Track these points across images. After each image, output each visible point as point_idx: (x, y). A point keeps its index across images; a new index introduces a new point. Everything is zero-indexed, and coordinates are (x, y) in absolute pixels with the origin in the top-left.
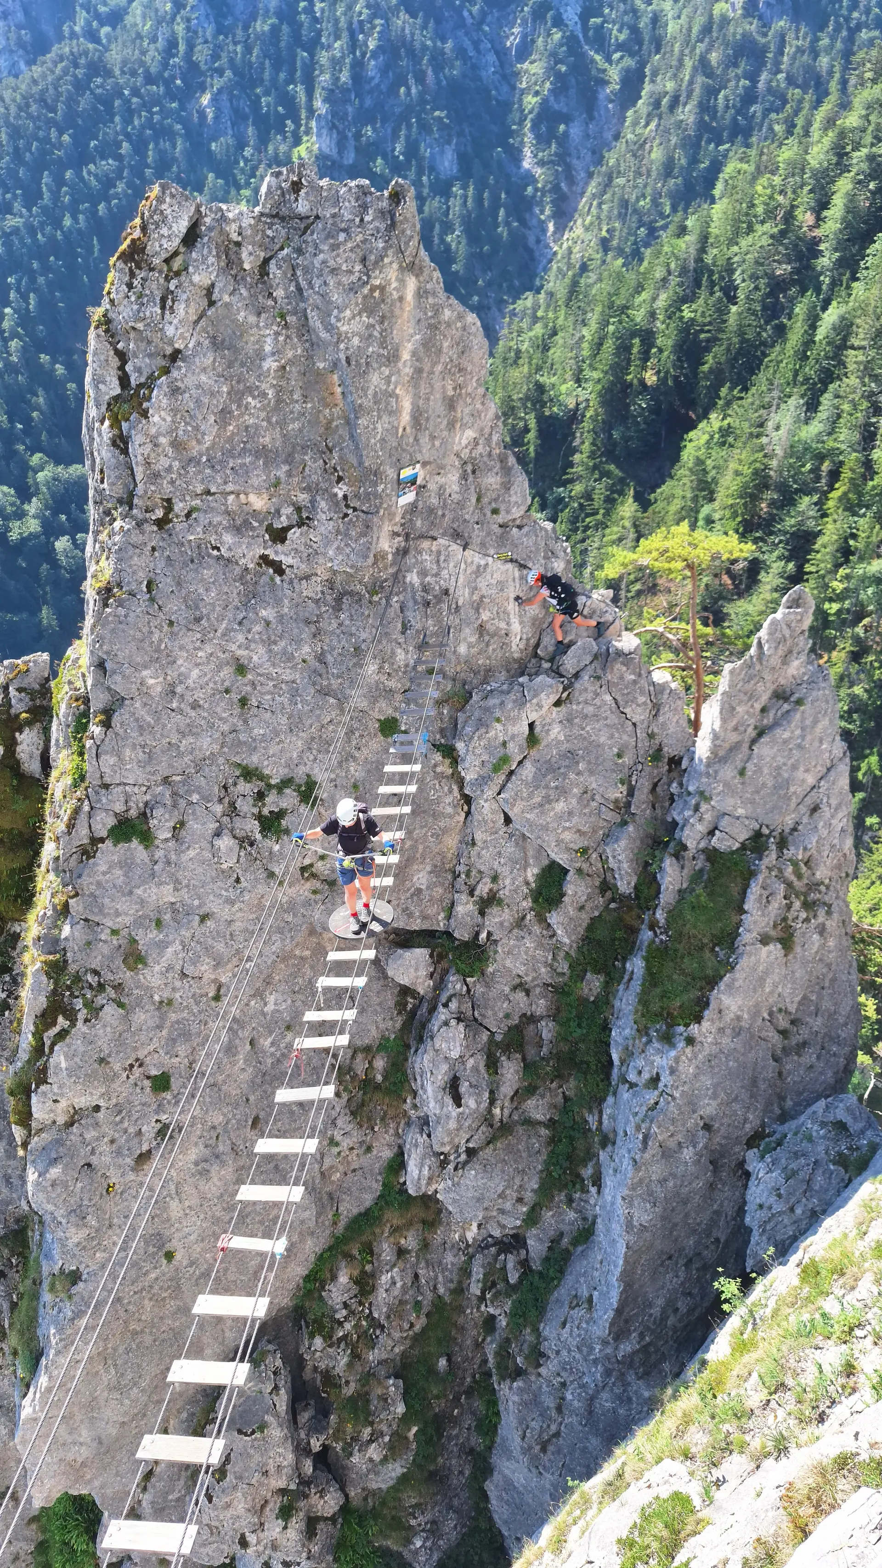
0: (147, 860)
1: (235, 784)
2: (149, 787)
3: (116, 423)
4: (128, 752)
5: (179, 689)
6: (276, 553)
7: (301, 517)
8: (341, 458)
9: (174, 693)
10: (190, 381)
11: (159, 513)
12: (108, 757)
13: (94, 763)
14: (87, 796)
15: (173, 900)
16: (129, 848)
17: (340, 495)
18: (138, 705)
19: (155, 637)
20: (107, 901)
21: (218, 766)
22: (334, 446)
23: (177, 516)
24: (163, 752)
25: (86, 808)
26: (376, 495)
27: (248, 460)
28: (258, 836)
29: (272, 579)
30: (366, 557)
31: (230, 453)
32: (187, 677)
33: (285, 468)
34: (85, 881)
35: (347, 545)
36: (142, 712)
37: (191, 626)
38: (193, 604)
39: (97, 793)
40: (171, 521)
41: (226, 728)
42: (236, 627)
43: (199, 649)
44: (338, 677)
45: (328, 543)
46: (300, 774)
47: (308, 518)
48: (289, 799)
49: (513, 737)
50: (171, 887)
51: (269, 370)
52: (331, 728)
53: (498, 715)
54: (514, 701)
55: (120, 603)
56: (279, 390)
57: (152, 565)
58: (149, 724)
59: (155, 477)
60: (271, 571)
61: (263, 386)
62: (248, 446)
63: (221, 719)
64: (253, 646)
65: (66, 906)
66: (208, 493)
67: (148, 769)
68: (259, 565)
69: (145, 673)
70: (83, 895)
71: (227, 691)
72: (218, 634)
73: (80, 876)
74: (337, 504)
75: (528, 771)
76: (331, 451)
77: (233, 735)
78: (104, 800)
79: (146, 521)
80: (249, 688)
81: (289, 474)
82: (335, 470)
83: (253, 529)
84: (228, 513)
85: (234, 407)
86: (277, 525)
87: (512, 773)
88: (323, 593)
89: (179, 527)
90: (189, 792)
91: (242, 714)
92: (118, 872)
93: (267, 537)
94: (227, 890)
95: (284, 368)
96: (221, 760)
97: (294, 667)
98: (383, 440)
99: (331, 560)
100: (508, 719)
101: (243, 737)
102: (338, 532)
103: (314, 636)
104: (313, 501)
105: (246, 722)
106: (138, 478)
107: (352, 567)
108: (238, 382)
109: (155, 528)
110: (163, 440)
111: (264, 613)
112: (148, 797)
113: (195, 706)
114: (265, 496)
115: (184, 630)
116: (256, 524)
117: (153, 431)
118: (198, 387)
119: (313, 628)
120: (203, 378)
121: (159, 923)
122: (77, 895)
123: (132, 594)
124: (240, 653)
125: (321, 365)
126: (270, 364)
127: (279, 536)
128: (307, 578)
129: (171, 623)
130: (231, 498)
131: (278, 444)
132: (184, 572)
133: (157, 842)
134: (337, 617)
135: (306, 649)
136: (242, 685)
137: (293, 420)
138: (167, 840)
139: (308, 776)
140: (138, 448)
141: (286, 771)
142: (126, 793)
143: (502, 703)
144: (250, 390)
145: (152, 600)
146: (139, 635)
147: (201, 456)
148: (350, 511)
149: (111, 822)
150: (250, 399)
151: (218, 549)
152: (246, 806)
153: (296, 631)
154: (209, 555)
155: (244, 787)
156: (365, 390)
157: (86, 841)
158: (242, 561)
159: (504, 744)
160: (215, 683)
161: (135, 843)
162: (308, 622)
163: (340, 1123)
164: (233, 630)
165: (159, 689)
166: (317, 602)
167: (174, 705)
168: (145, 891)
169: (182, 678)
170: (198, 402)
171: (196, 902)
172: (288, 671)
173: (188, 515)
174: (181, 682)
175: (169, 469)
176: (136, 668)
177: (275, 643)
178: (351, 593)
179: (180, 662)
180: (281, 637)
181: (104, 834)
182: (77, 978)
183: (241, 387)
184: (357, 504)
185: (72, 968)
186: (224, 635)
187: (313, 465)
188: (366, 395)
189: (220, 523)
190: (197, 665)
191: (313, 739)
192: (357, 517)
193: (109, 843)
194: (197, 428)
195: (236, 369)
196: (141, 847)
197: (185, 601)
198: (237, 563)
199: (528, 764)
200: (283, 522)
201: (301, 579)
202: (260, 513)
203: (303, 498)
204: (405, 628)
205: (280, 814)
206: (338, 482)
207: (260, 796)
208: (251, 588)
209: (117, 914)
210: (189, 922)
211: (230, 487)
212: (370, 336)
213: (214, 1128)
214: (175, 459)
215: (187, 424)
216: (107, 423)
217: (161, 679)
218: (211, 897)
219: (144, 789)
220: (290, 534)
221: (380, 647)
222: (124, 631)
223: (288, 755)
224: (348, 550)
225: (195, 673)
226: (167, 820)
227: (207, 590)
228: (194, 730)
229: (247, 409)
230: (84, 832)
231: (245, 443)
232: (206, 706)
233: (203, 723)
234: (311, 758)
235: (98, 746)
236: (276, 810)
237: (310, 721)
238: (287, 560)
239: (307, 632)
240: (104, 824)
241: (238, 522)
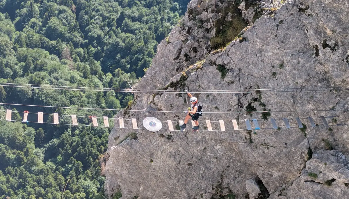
0: (219, 80)
2: (236, 66)
4: (238, 53)
5: (263, 53)
6: (320, 49)
7: (334, 47)
9: (261, 52)
11: (303, 7)
12: (234, 49)
13: (230, 46)
14: (223, 52)
15: (215, 96)
16: (218, 73)
18: (250, 45)
19: (269, 35)
20: (204, 78)
23: (306, 13)
24: (245, 62)
25: (220, 54)
27: (333, 18)
28: (244, 107)
29: (313, 54)
31: (331, 11)
32: (267, 52)
33: (340, 30)
34: (204, 68)
36: (250, 48)
37: (279, 42)
38: (286, 37)
39: (225, 54)
40: (304, 12)
41: (264, 74)
42: (290, 54)
43: (276, 49)
44: (300, 97)
45: (333, 62)
46: (269, 107)
47: (336, 50)
48: (260, 110)
49: (324, 174)
52: (286, 107)
53: (327, 163)
54: (336, 166)
55: (269, 18)
57: (287, 18)
58: (248, 53)
60: (315, 52)
63: (265, 71)
64: (289, 64)
65: (197, 69)
66: (317, 15)
67: (239, 62)
68: (314, 47)
69: (258, 40)
70: (202, 71)
71: (273, 67)
72: (285, 51)
73: (205, 66)
74: (344, 55)
75: (318, 188)
77: (264, 78)
78: (224, 57)
79: (297, 6)
80: (279, 72)
81: (340, 33)
83: (321, 36)
84: (317, 25)
86: (327, 42)
87: (314, 182)
88: (321, 73)
89: (304, 15)
90: (241, 78)
91: (271, 76)
92: (212, 75)
93: (322, 42)
94: (226, 109)
96: (255, 80)
97: (293, 81)
100: (329, 168)
101: (265, 81)
102: (338, 62)
103: (306, 80)
104: (340, 47)
105: (270, 79)
107: (332, 75)
109: (298, 10)
111: (301, 59)
112: (233, 68)
113: (263, 61)
114: (330, 32)
115: (277, 41)
116: (323, 36)
119: (308, 78)
121: (208, 96)
122: (201, 69)
123: (275, 19)
124: (285, 62)
127: (325, 45)
128: (321, 64)
129: (276, 36)
130: (322, 22)
131: (345, 22)
132: (293, 28)
133: (224, 79)
134: (318, 83)
135: (301, 81)
136: (278, 70)
138: (226, 82)
139: (270, 110)
141: (266, 102)
142: (230, 61)
143: (333, 162)
145: (277, 25)
146: (265, 30)
147: (323, 4)
148: (345, 61)
149: (221, 63)
151: (307, 31)
152: (249, 97)
153: (303, 73)
154: (304, 31)
155: (254, 93)
157: (213, 61)
158: (310, 41)
159: (321, 172)
160: (273, 61)
161: (220, 74)
162: (308, 75)
163: (207, 194)
165: (258, 47)
166: (317, 73)
167: (258, 55)
168: (212, 86)
169: (266, 51)
171: (219, 103)
172: (291, 80)
173: (309, 15)
174: (265, 52)
176: (258, 37)
177: (295, 70)
178: (328, 82)
179: (269, 47)
180: (298, 70)
181: (217, 64)
182: (184, 85)
185: (186, 82)
186: (286, 53)
189: (313, 26)
190: (272, 52)
191: (280, 103)
192: (346, 64)
193: (216, 67)
196: (220, 76)
197: (285, 34)
198: (308, 40)
199: (320, 186)
200: (329, 43)
201: (319, 63)
202: (327, 34)
203: (340, 43)
204: (333, 109)
205: (254, 110)
207: (255, 100)
208: (305, 50)
209: (203, 83)
210: (213, 104)
211: (323, 19)
217: (261, 46)
218: (222, 106)
219: (235, 65)
220: (327, 48)
221: (319, 104)
222: (263, 25)
223: (271, 99)
224: (336, 70)
225: (270, 54)
226: (230, 77)
227: (293, 38)
228: (256, 66)
229: (344, 4)
230: (215, 59)
231: (337, 12)
232: (265, 64)
233: (260, 67)
234: (275, 107)
235: (234, 44)
236: (255, 108)
237: (283, 98)
238: (321, 54)
239: (305, 77)
240: (219, 62)
241: (319, 30)
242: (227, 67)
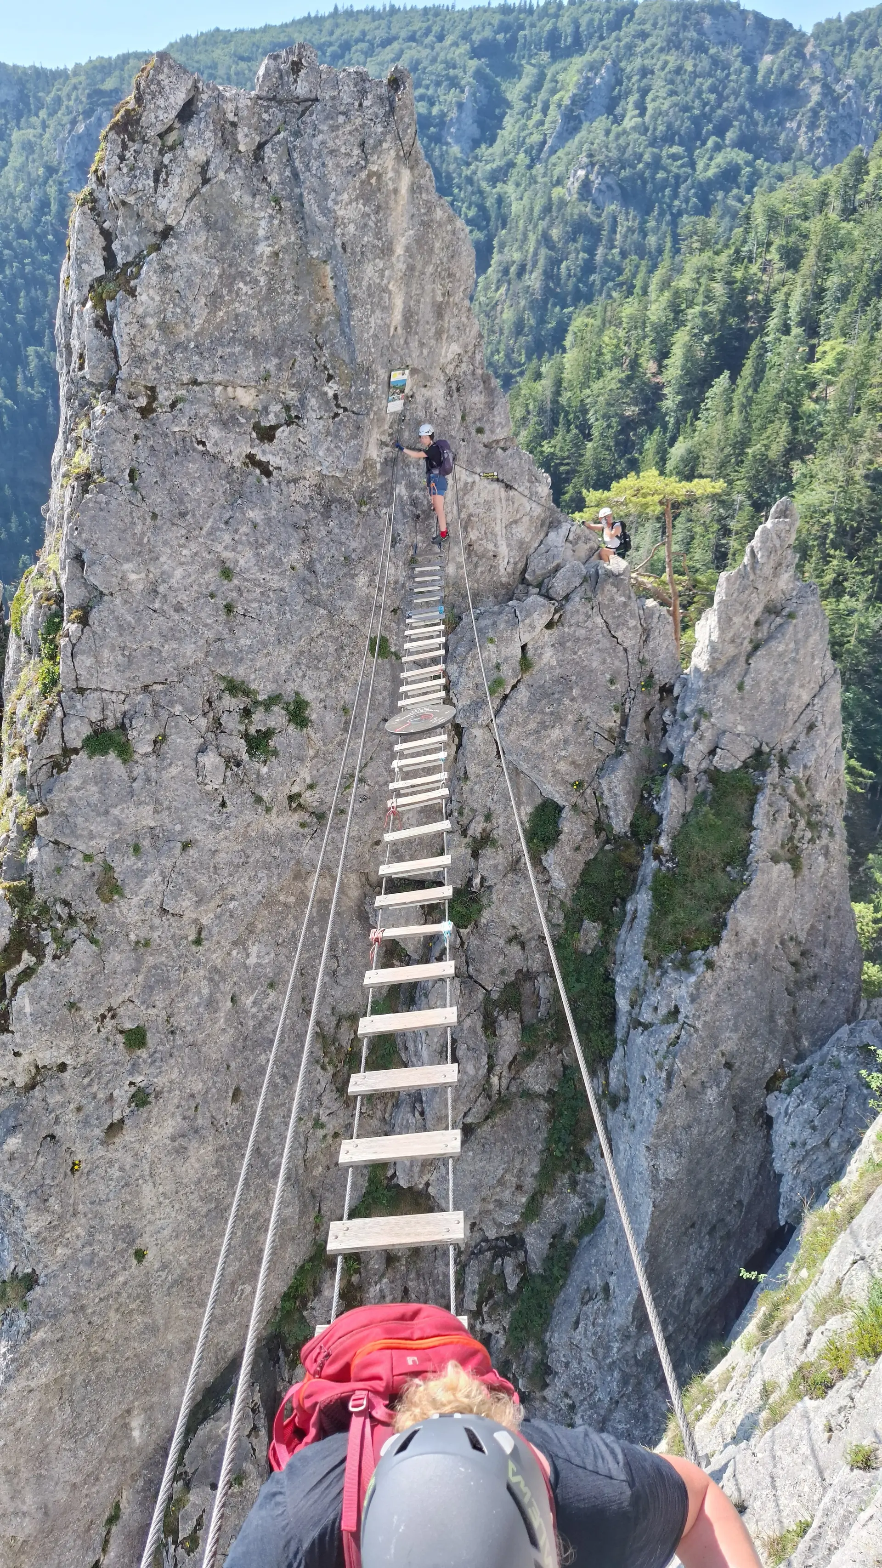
0: (125, 776)
1: (220, 698)
2: (127, 696)
3: (100, 302)
4: (106, 653)
5: (162, 589)
6: (264, 452)
7: (290, 416)
8: (332, 354)
9: (156, 592)
10: (181, 260)
11: (143, 402)
12: (84, 657)
13: (69, 662)
14: (60, 702)
15: (153, 824)
16: (105, 762)
17: (331, 394)
18: (118, 601)
19: (138, 529)
20: (80, 820)
21: (202, 676)
22: (325, 343)
23: (161, 406)
24: (144, 656)
25: (59, 713)
26: (368, 396)
27: (237, 349)
28: (245, 757)
29: (259, 481)
30: (357, 460)
31: (219, 341)
32: (170, 576)
33: (275, 361)
34: (55, 797)
35: (337, 447)
36: (122, 610)
37: (175, 521)
38: (178, 498)
39: (71, 698)
40: (154, 410)
41: (210, 635)
42: (222, 526)
43: (184, 546)
44: (328, 587)
45: (317, 444)
46: (289, 689)
47: (297, 417)
48: (277, 718)
49: (506, 659)
50: (150, 808)
51: (262, 254)
52: (321, 641)
53: (490, 635)
54: (507, 622)
55: (102, 490)
56: (271, 277)
57: (135, 453)
58: (129, 624)
59: (139, 360)
60: (258, 471)
61: (256, 272)
62: (237, 336)
63: (205, 625)
64: (240, 548)
65: (33, 825)
66: (195, 382)
67: (128, 674)
68: (245, 464)
69: (127, 566)
70: (53, 813)
71: (212, 596)
72: (204, 532)
73: (50, 791)
74: (327, 402)
75: (523, 695)
76: (321, 348)
77: (219, 643)
78: (79, 706)
79: (129, 407)
80: (234, 594)
81: (279, 368)
82: (325, 368)
83: (240, 425)
84: (215, 405)
85: (225, 291)
86: (265, 423)
87: (505, 697)
88: (311, 498)
89: (163, 418)
90: (171, 703)
91: (227, 622)
92: (93, 789)
93: (254, 435)
94: (211, 815)
95: (276, 254)
96: (205, 671)
97: (282, 574)
98: (375, 336)
99: (320, 464)
100: (501, 639)
101: (229, 646)
102: (328, 433)
103: (303, 542)
104: (302, 400)
105: (231, 630)
106: (123, 359)
107: (342, 470)
108: (230, 266)
109: (139, 416)
110: (151, 321)
111: (251, 514)
112: (126, 707)
113: (178, 608)
114: (253, 391)
115: (168, 524)
116: (243, 421)
117: (140, 311)
118: (190, 266)
119: (302, 534)
120: (195, 257)
121: (137, 849)
122: (45, 813)
123: (113, 481)
124: (227, 555)
125: (315, 254)
126: (264, 249)
127: (267, 434)
128: (295, 481)
129: (154, 516)
130: (219, 389)
131: (268, 336)
132: (168, 464)
133: (136, 757)
134: (326, 524)
135: (295, 555)
136: (228, 591)
137: (284, 313)
138: (146, 755)
139: (297, 694)
140: (123, 329)
141: (274, 686)
142: (103, 700)
143: (494, 623)
144: (242, 275)
145: (135, 489)
146: (120, 525)
147: (189, 341)
148: (341, 411)
149: (86, 731)
150: (241, 285)
151: (204, 444)
152: (231, 722)
153: (284, 536)
154: (194, 450)
155: (230, 702)
156: (359, 280)
157: (58, 752)
158: (228, 459)
159: (498, 667)
160: (200, 585)
161: (112, 756)
162: (296, 527)
163: (325, 1100)
164: (219, 529)
165: (141, 587)
166: (305, 507)
167: (157, 606)
168: (123, 810)
169: (165, 577)
170: (189, 282)
171: (178, 828)
172: (276, 577)
173: (173, 406)
174: (164, 581)
175: (155, 354)
176: (118, 560)
177: (263, 546)
178: (340, 501)
179: (163, 559)
180: (269, 540)
181: (78, 744)
182: (45, 909)
183: (233, 271)
184: (348, 404)
185: (40, 897)
186: (209, 534)
187: (304, 361)
188: (360, 286)
189: (207, 416)
190: (182, 564)
191: (302, 653)
192: (348, 417)
193: (83, 755)
194: (186, 311)
195: (228, 253)
196: (119, 762)
197: (169, 494)
198: (223, 460)
199: (522, 687)
200: (270, 420)
201: (289, 482)
202: (246, 409)
203: (292, 395)
204: (395, 541)
205: (268, 734)
206: (328, 381)
207: (247, 713)
208: (237, 488)
209: (91, 837)
210: (170, 849)
211: (218, 377)
212: (366, 225)
213: (192, 1096)
214: (162, 343)
215: (175, 305)
216: (89, 304)
217: (143, 575)
218: (195, 822)
219: (122, 697)
220: (278, 433)
221: (370, 558)
222: (105, 519)
223: (276, 669)
224: (338, 452)
225: (179, 573)
226: (147, 732)
227: (192, 485)
228: (177, 635)
229: (237, 295)
230: (56, 740)
231: (234, 332)
232: (190, 610)
233: (186, 627)
234: (300, 674)
235: (74, 645)
236: (264, 729)
237: (299, 633)
238: (274, 461)
239: (295, 538)
240: (78, 733)
241: (225, 417)
242: (110, 724)
